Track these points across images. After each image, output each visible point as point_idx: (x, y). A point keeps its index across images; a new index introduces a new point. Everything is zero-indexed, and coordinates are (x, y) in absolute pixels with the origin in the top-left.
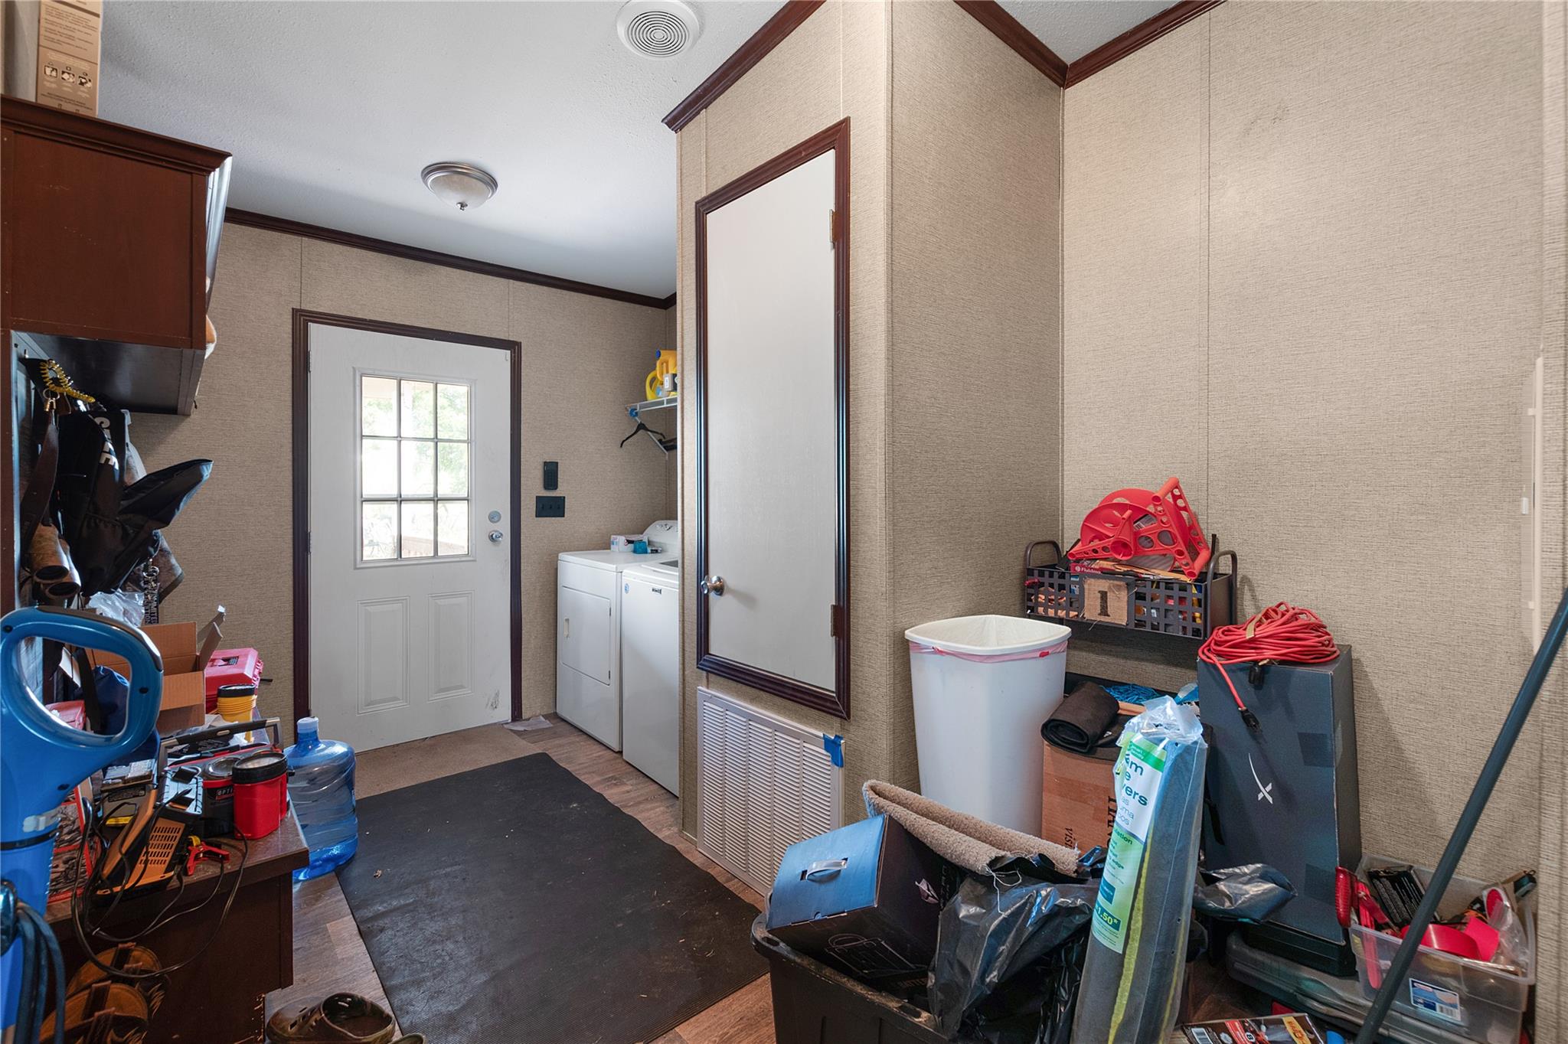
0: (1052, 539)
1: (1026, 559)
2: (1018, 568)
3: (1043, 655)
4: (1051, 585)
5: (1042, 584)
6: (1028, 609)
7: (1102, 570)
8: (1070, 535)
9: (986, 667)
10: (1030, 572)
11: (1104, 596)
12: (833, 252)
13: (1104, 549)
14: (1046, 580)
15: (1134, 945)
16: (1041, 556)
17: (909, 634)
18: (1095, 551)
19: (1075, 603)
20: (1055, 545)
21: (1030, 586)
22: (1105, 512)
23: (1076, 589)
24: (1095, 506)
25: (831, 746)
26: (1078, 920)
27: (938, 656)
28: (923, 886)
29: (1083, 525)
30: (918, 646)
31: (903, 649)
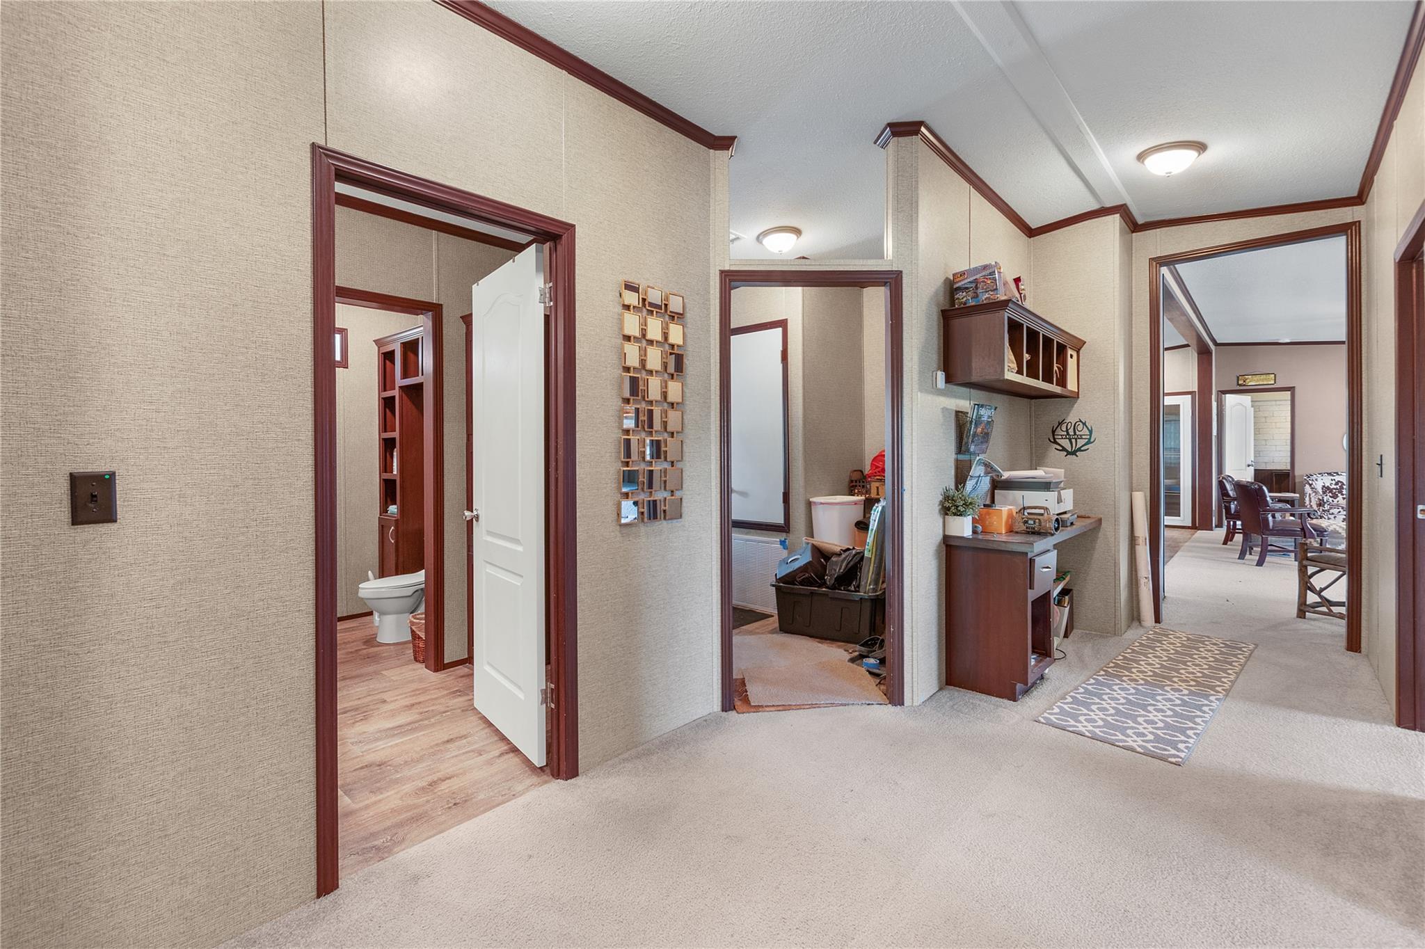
0: (860, 469)
1: (850, 477)
2: (847, 480)
3: (856, 504)
4: (860, 486)
5: (856, 486)
6: (851, 493)
7: (878, 479)
8: (867, 469)
9: (837, 507)
10: (852, 481)
11: (878, 488)
12: (781, 365)
13: (879, 472)
14: (858, 484)
15: (874, 555)
16: (856, 476)
17: (811, 500)
18: (876, 473)
19: (868, 492)
20: (861, 471)
21: (853, 486)
22: (880, 457)
23: (868, 486)
24: (876, 455)
25: (782, 543)
26: (862, 554)
27: (822, 505)
28: (822, 560)
29: (872, 464)
30: (814, 503)
31: (809, 505)
